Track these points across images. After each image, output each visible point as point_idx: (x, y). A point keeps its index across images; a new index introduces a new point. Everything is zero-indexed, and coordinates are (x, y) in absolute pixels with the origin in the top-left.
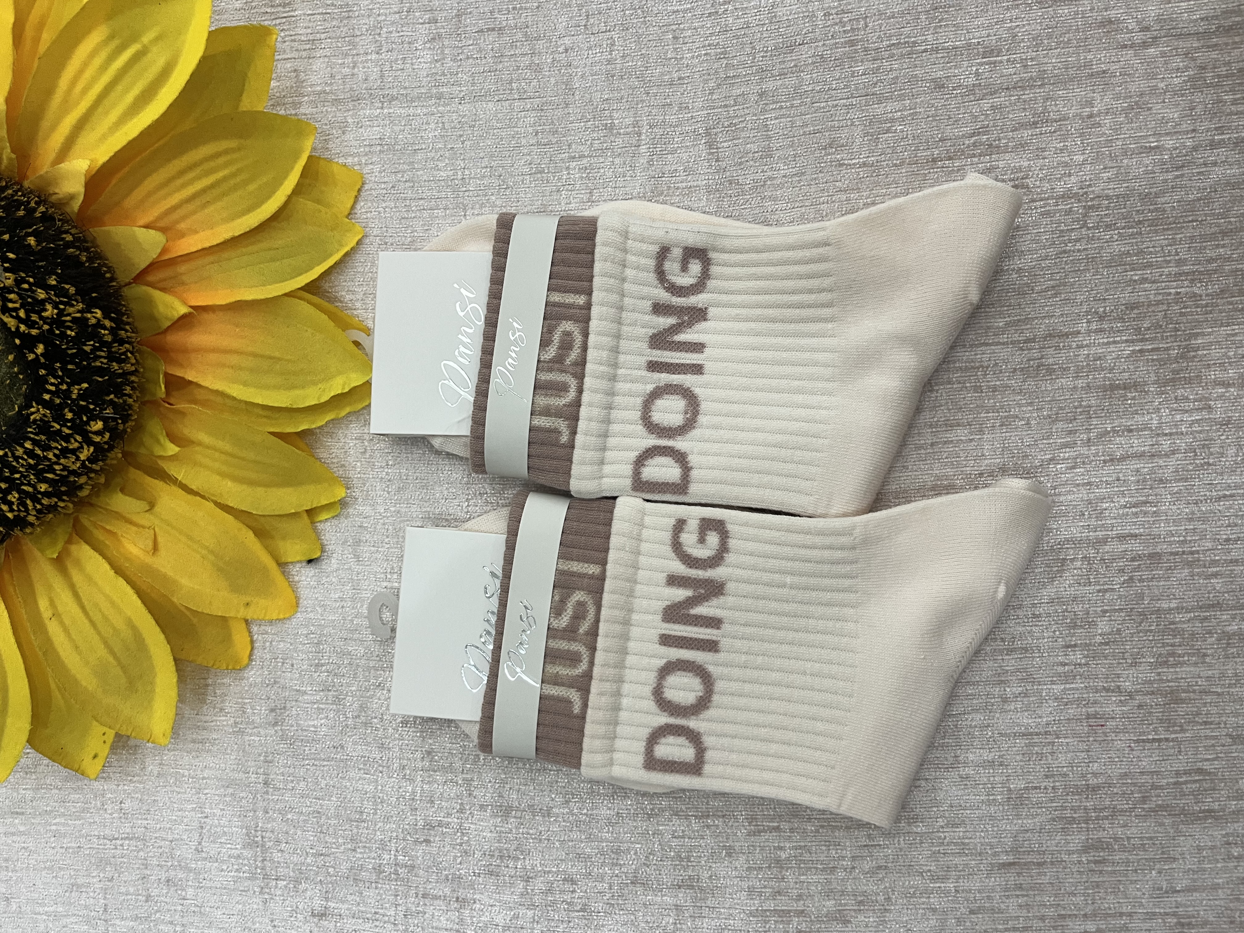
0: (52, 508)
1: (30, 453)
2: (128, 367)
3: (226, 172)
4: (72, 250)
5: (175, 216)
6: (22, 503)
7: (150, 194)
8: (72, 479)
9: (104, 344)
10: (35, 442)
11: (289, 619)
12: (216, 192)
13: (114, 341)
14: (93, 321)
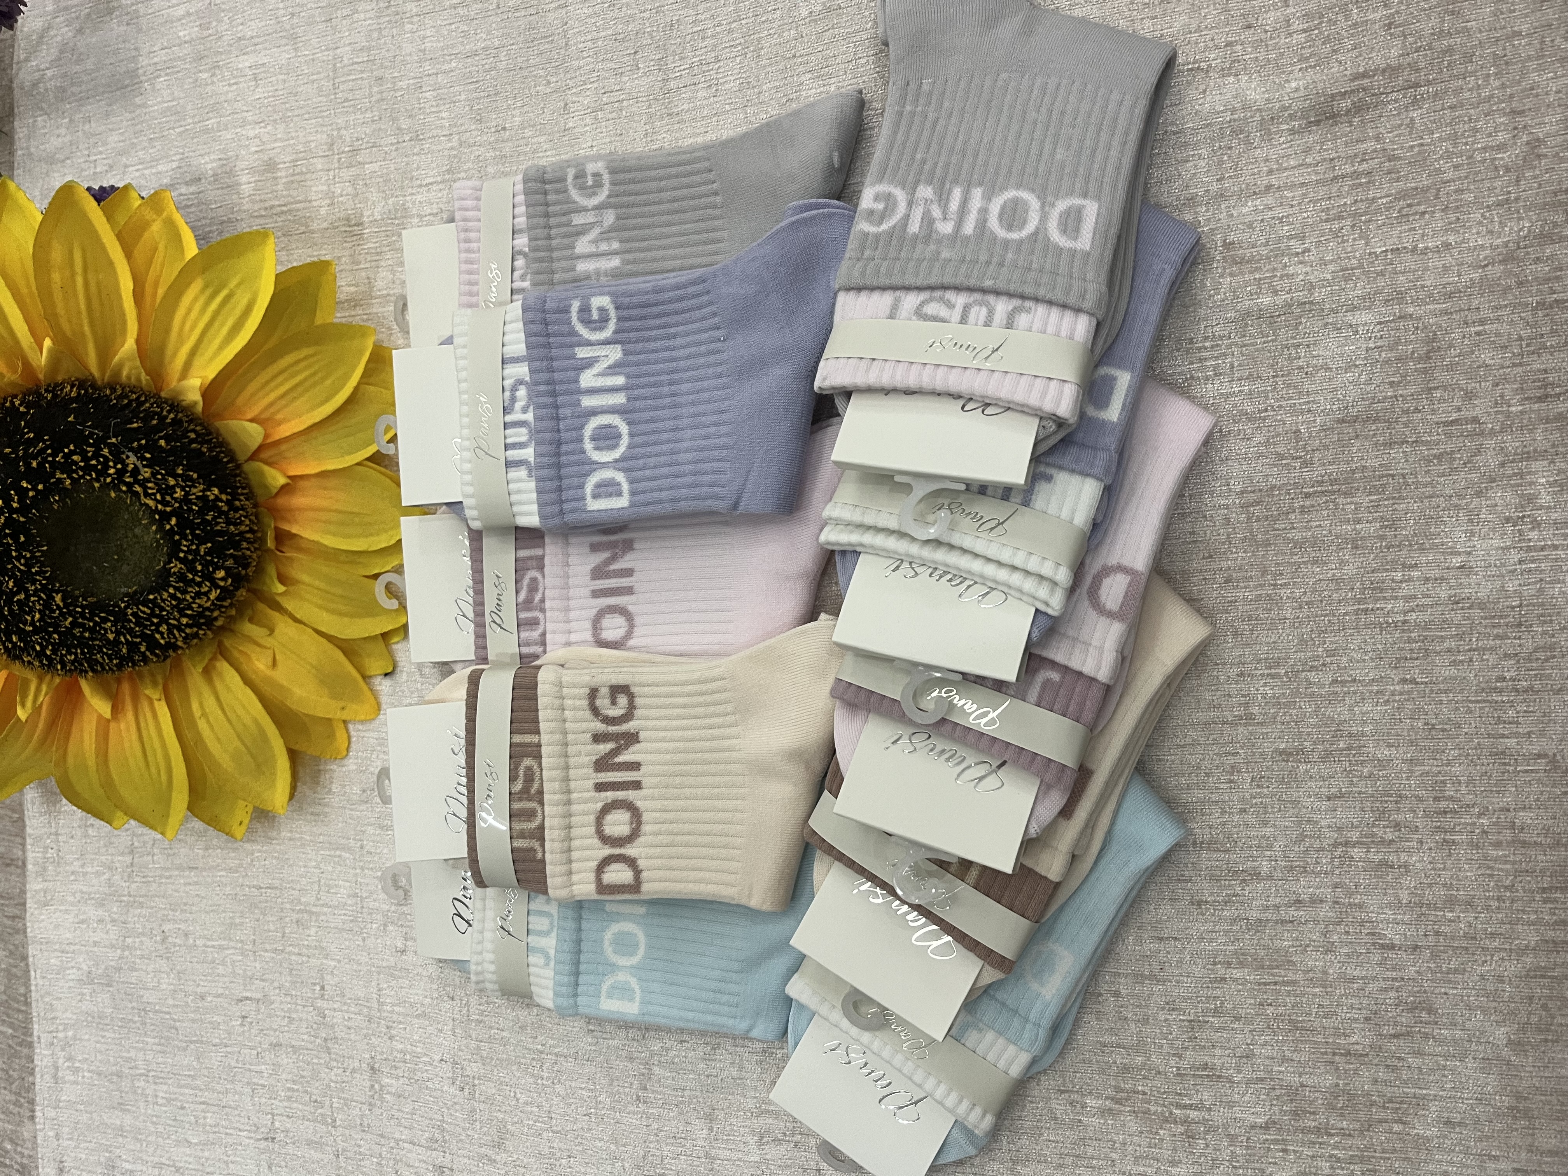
0: (196, 636)
1: (173, 597)
2: (243, 528)
3: (307, 373)
4: (194, 445)
5: (272, 410)
6: (170, 632)
7: (253, 395)
8: (208, 613)
9: (221, 513)
10: (175, 588)
11: (373, 719)
12: (300, 389)
13: (229, 510)
14: (212, 497)
